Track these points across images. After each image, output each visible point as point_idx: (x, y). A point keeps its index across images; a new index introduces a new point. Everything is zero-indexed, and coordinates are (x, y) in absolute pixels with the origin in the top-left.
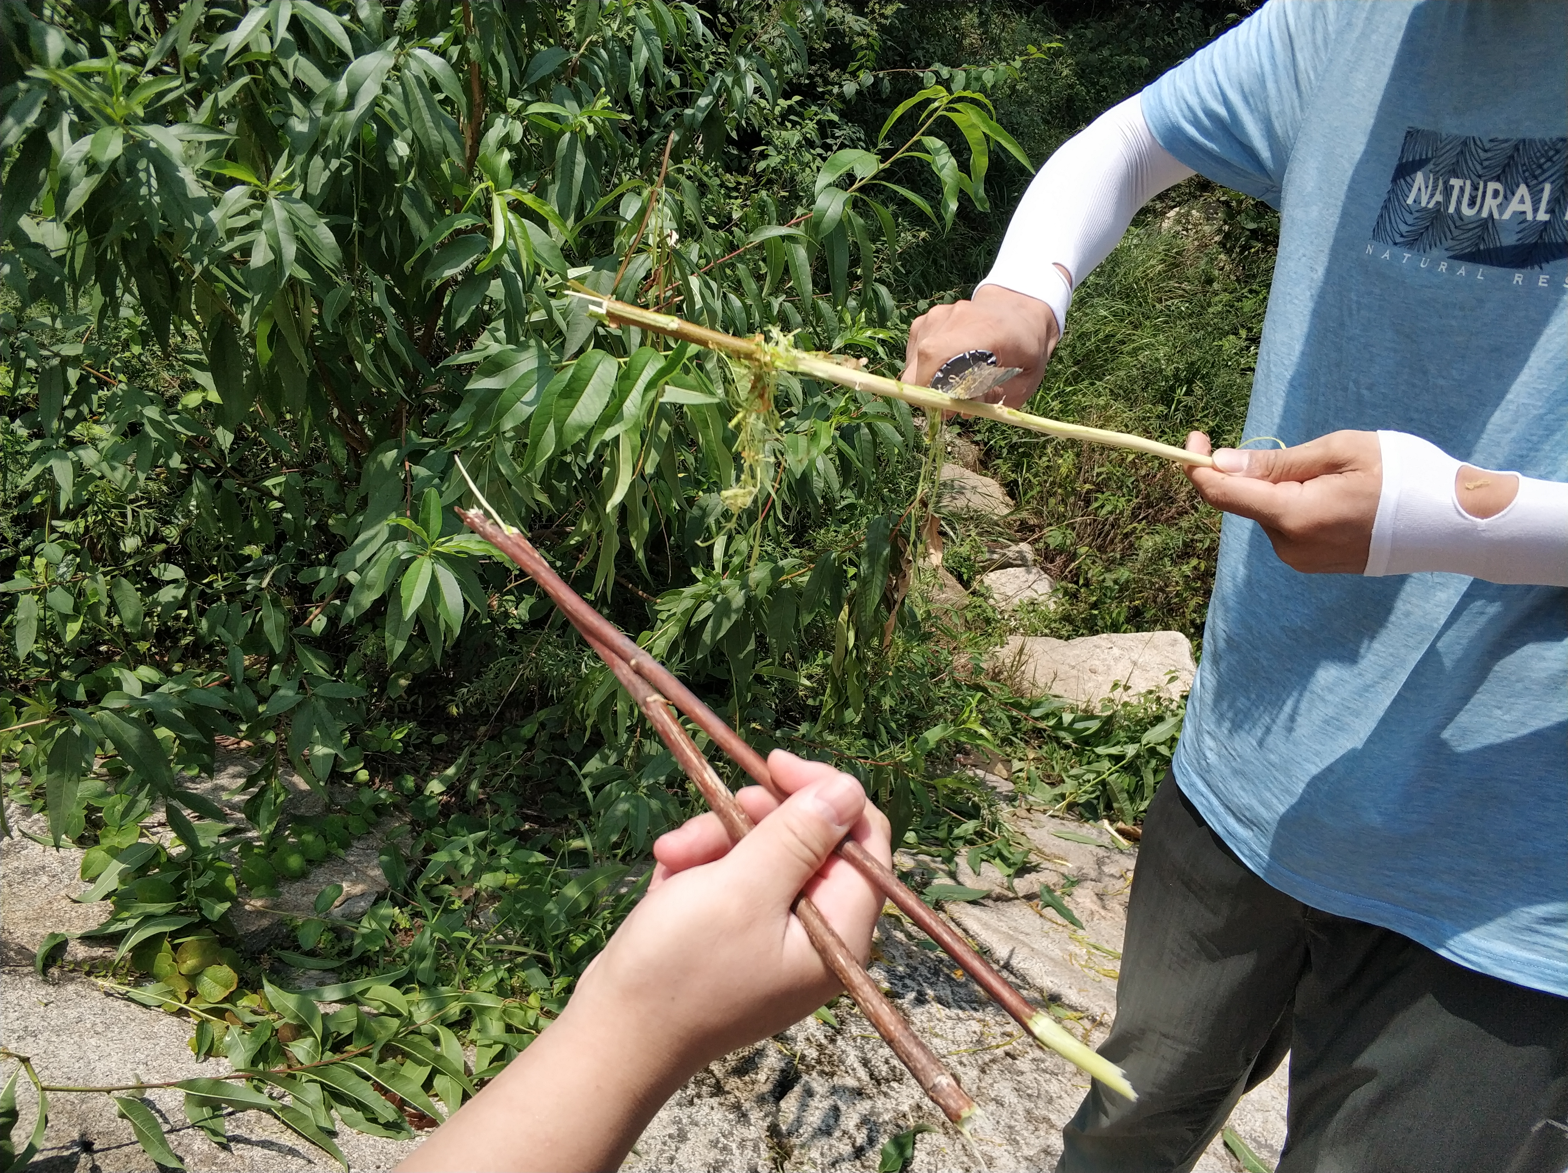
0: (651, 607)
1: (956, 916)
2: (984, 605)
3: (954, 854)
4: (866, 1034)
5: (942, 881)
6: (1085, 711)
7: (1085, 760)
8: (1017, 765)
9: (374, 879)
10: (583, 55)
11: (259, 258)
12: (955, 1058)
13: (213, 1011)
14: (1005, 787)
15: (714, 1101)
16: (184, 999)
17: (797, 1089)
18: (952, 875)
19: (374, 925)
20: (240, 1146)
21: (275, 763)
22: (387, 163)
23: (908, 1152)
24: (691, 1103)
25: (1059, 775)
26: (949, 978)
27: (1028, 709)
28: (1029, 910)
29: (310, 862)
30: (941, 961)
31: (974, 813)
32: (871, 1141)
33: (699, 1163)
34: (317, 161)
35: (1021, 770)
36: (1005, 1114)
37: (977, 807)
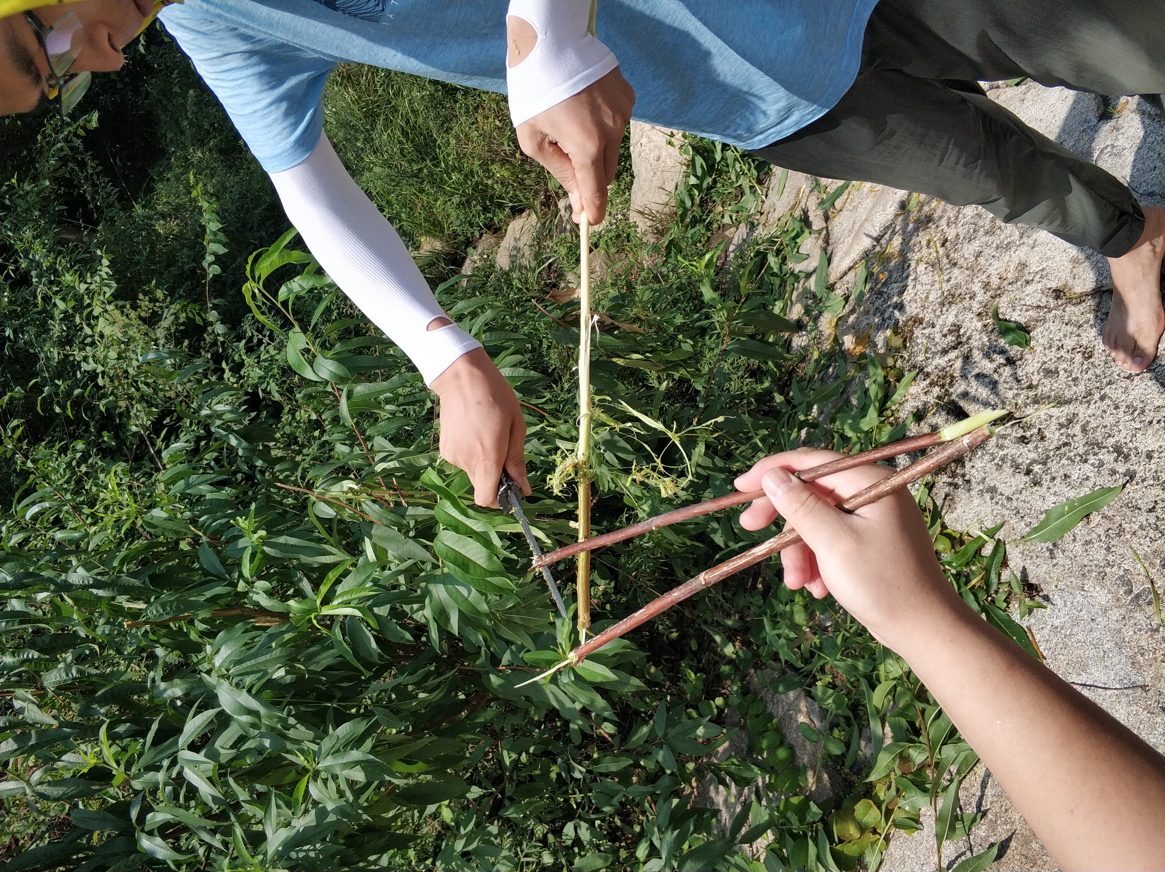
0: (606, 494)
1: (839, 275)
2: (605, 238)
3: (792, 273)
4: (924, 349)
5: (812, 284)
6: (688, 166)
7: (725, 169)
8: (727, 220)
9: (797, 698)
10: (204, 533)
11: (359, 775)
12: (944, 285)
13: (887, 818)
14: (743, 230)
15: (968, 465)
16: (878, 836)
17: (962, 403)
18: (808, 275)
19: (830, 701)
20: (984, 803)
21: (710, 764)
22: (291, 683)
23: (1012, 325)
24: (968, 481)
25: (736, 188)
26: (885, 284)
27: (686, 210)
28: (837, 219)
29: (782, 743)
30: (872, 289)
31: (762, 256)
32: (1002, 352)
33: (1012, 479)
34: (291, 733)
35: (731, 217)
36: (987, 251)
37: (758, 253)
